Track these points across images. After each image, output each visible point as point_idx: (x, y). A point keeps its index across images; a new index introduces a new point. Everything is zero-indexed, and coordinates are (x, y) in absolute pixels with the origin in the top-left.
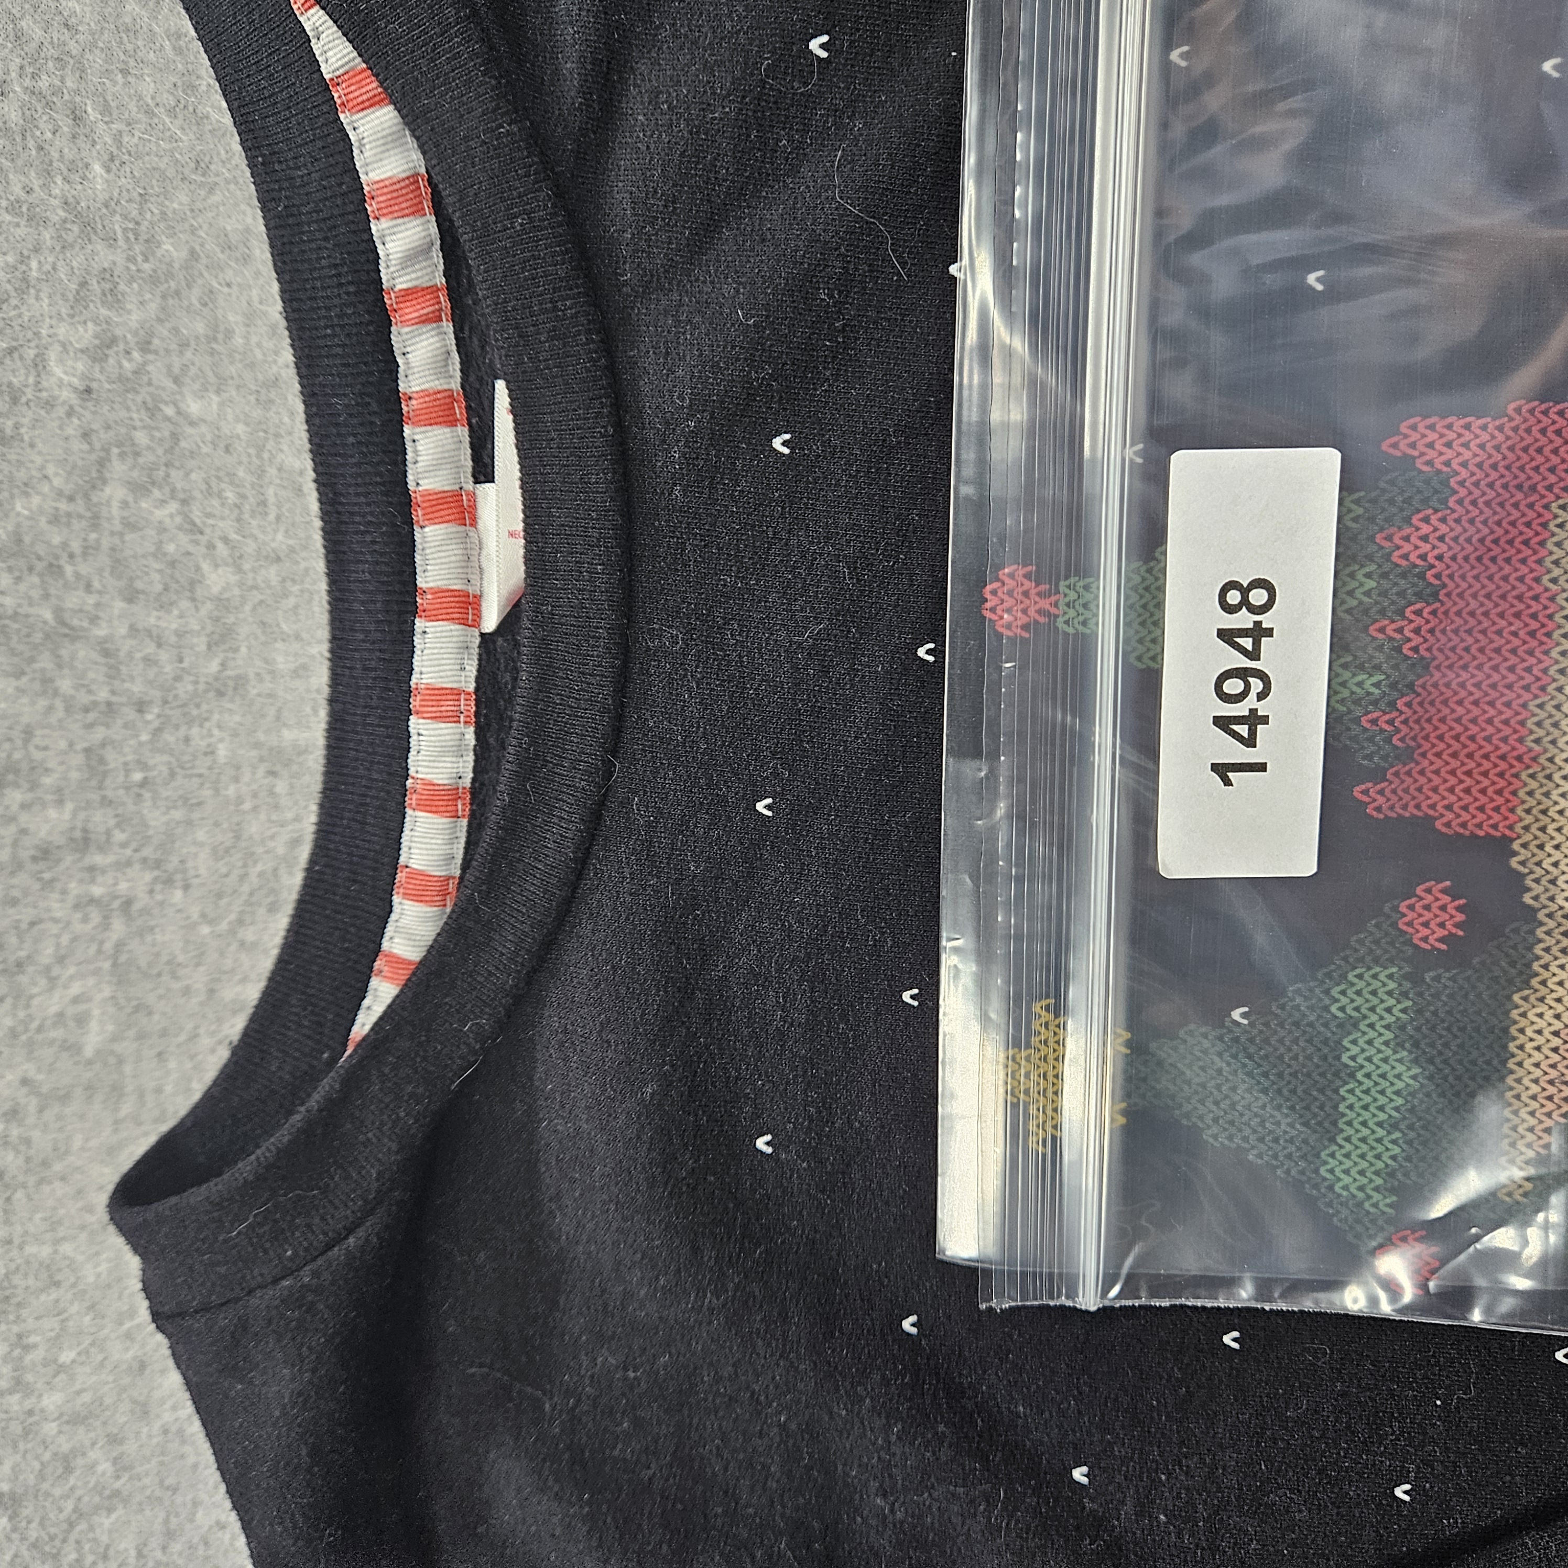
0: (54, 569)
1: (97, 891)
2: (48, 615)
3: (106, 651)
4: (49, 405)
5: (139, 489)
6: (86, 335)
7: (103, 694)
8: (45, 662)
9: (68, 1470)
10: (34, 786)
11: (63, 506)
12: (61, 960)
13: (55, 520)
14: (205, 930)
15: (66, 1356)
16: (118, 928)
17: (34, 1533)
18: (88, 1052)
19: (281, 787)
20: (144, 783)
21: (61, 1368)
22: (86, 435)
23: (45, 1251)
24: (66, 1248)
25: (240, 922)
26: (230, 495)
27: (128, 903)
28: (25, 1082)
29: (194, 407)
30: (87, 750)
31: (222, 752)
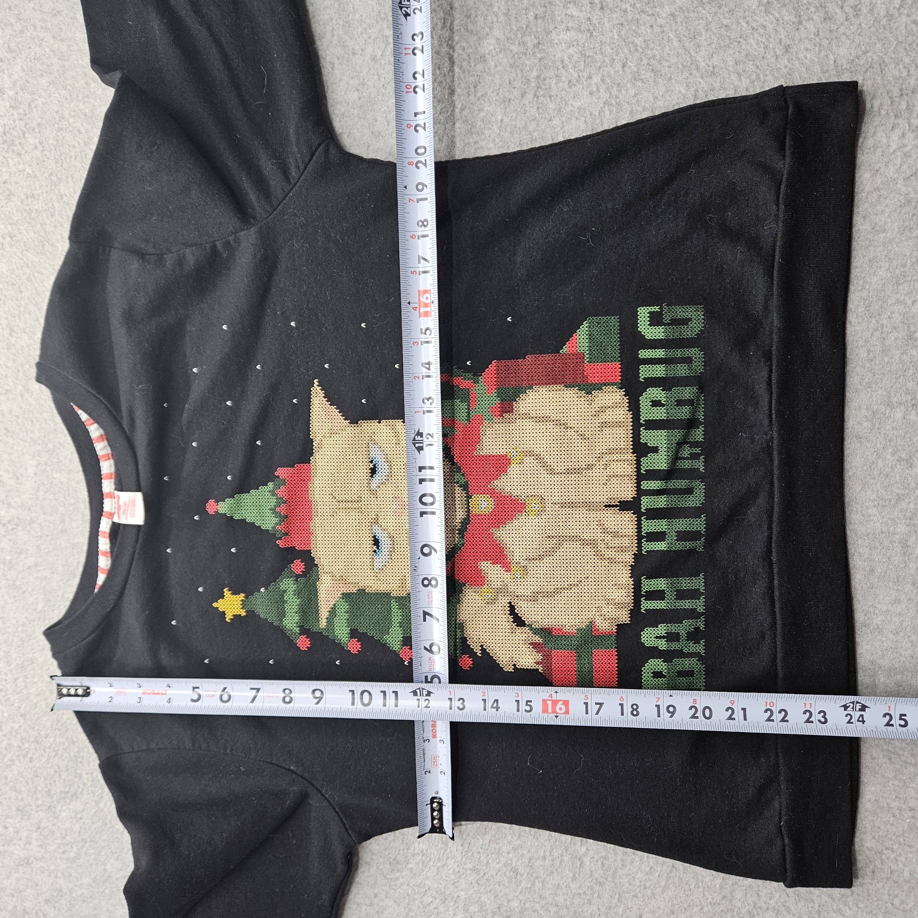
0: (30, 509)
1: (39, 575)
2: (28, 518)
3: (40, 525)
4: (28, 477)
5: (46, 492)
6: (35, 463)
7: (40, 534)
8: (28, 528)
9: (36, 707)
10: (27, 553)
11: (31, 496)
12: (33, 590)
13: (30, 499)
14: (61, 583)
15: (35, 680)
16: (44, 583)
17: (29, 723)
18: (38, 610)
19: (75, 551)
20: (48, 552)
21: (34, 683)
22: (35, 482)
23: (30, 656)
24: (35, 655)
25: (68, 581)
26: (63, 492)
27: (45, 578)
28: (26, 618)
29: (55, 476)
30: (37, 546)
31: (63, 545)
